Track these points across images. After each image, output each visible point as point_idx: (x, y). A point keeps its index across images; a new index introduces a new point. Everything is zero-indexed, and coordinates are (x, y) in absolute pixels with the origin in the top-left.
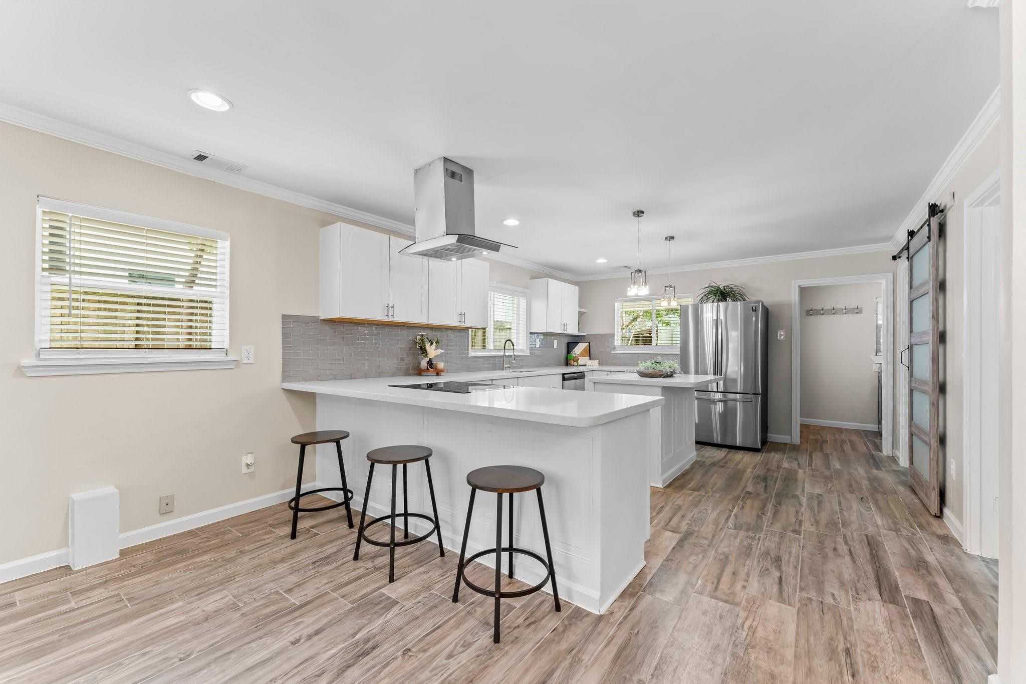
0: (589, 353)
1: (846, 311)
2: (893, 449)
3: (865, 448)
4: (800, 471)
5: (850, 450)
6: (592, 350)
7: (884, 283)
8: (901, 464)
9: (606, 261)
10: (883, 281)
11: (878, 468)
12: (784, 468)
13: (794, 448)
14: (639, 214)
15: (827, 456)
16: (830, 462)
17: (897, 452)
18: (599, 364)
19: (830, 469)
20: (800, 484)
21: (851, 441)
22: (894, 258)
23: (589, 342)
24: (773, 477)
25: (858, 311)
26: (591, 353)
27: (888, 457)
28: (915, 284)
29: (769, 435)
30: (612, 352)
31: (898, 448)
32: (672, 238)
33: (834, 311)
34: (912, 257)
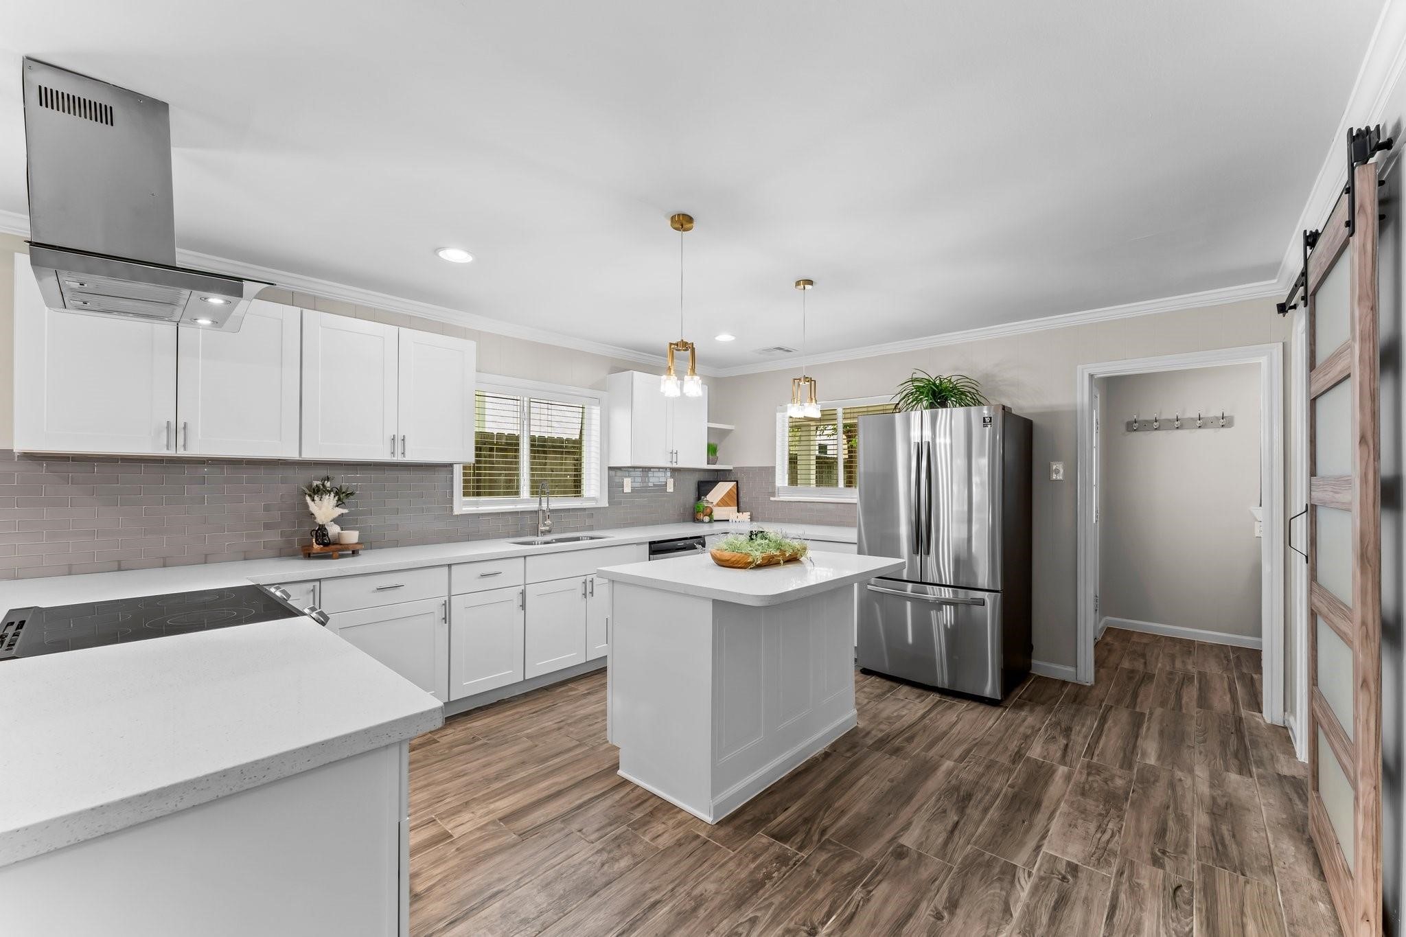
0: (736, 500)
1: (1202, 423)
2: (1285, 711)
3: (1228, 698)
4: (1062, 770)
5: (1194, 703)
6: (741, 495)
7: (1266, 360)
8: (1298, 756)
9: (733, 338)
10: (1263, 360)
11: (1244, 770)
12: (1029, 758)
13: (1078, 696)
14: (683, 222)
15: (1137, 721)
16: (1140, 741)
17: (1292, 719)
18: (752, 519)
19: (1130, 767)
20: (1040, 819)
21: (1202, 676)
22: (1282, 308)
23: (737, 482)
24: (989, 789)
25: (1225, 422)
26: (741, 500)
27: (1274, 728)
28: (1319, 360)
29: (1034, 661)
30: (772, 499)
31: (1293, 712)
32: (810, 282)
33: (1178, 424)
34: (1314, 293)
